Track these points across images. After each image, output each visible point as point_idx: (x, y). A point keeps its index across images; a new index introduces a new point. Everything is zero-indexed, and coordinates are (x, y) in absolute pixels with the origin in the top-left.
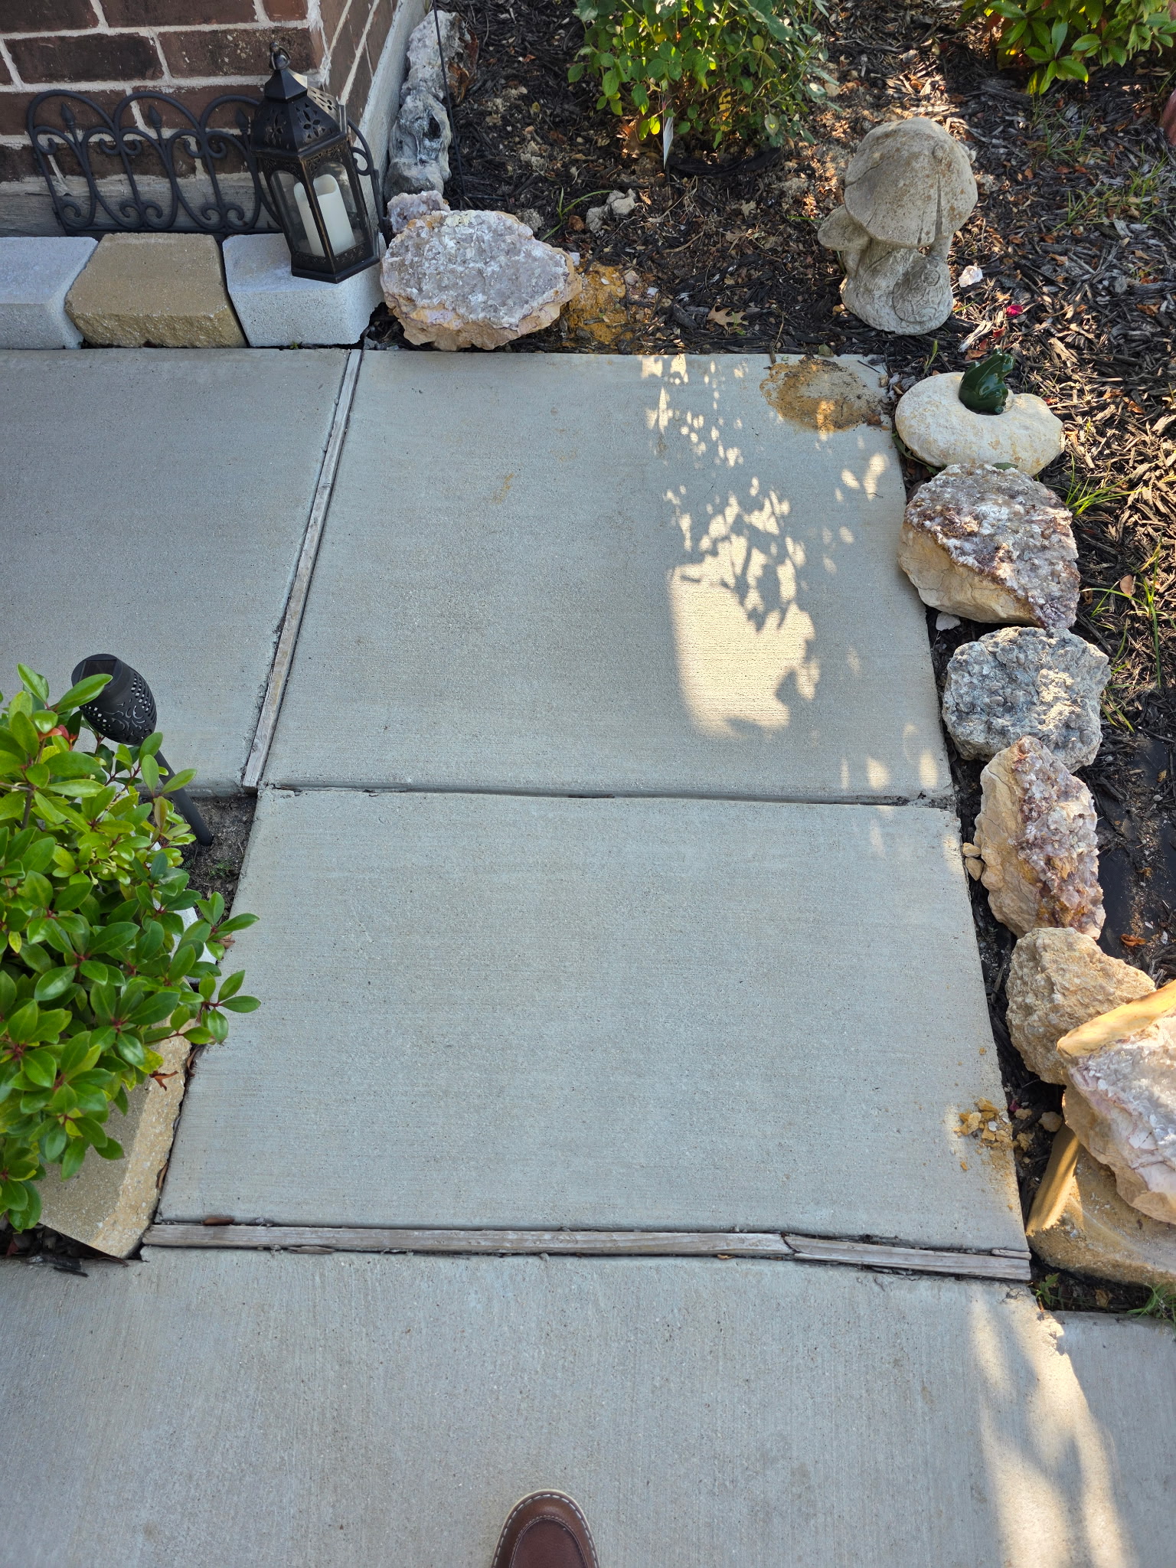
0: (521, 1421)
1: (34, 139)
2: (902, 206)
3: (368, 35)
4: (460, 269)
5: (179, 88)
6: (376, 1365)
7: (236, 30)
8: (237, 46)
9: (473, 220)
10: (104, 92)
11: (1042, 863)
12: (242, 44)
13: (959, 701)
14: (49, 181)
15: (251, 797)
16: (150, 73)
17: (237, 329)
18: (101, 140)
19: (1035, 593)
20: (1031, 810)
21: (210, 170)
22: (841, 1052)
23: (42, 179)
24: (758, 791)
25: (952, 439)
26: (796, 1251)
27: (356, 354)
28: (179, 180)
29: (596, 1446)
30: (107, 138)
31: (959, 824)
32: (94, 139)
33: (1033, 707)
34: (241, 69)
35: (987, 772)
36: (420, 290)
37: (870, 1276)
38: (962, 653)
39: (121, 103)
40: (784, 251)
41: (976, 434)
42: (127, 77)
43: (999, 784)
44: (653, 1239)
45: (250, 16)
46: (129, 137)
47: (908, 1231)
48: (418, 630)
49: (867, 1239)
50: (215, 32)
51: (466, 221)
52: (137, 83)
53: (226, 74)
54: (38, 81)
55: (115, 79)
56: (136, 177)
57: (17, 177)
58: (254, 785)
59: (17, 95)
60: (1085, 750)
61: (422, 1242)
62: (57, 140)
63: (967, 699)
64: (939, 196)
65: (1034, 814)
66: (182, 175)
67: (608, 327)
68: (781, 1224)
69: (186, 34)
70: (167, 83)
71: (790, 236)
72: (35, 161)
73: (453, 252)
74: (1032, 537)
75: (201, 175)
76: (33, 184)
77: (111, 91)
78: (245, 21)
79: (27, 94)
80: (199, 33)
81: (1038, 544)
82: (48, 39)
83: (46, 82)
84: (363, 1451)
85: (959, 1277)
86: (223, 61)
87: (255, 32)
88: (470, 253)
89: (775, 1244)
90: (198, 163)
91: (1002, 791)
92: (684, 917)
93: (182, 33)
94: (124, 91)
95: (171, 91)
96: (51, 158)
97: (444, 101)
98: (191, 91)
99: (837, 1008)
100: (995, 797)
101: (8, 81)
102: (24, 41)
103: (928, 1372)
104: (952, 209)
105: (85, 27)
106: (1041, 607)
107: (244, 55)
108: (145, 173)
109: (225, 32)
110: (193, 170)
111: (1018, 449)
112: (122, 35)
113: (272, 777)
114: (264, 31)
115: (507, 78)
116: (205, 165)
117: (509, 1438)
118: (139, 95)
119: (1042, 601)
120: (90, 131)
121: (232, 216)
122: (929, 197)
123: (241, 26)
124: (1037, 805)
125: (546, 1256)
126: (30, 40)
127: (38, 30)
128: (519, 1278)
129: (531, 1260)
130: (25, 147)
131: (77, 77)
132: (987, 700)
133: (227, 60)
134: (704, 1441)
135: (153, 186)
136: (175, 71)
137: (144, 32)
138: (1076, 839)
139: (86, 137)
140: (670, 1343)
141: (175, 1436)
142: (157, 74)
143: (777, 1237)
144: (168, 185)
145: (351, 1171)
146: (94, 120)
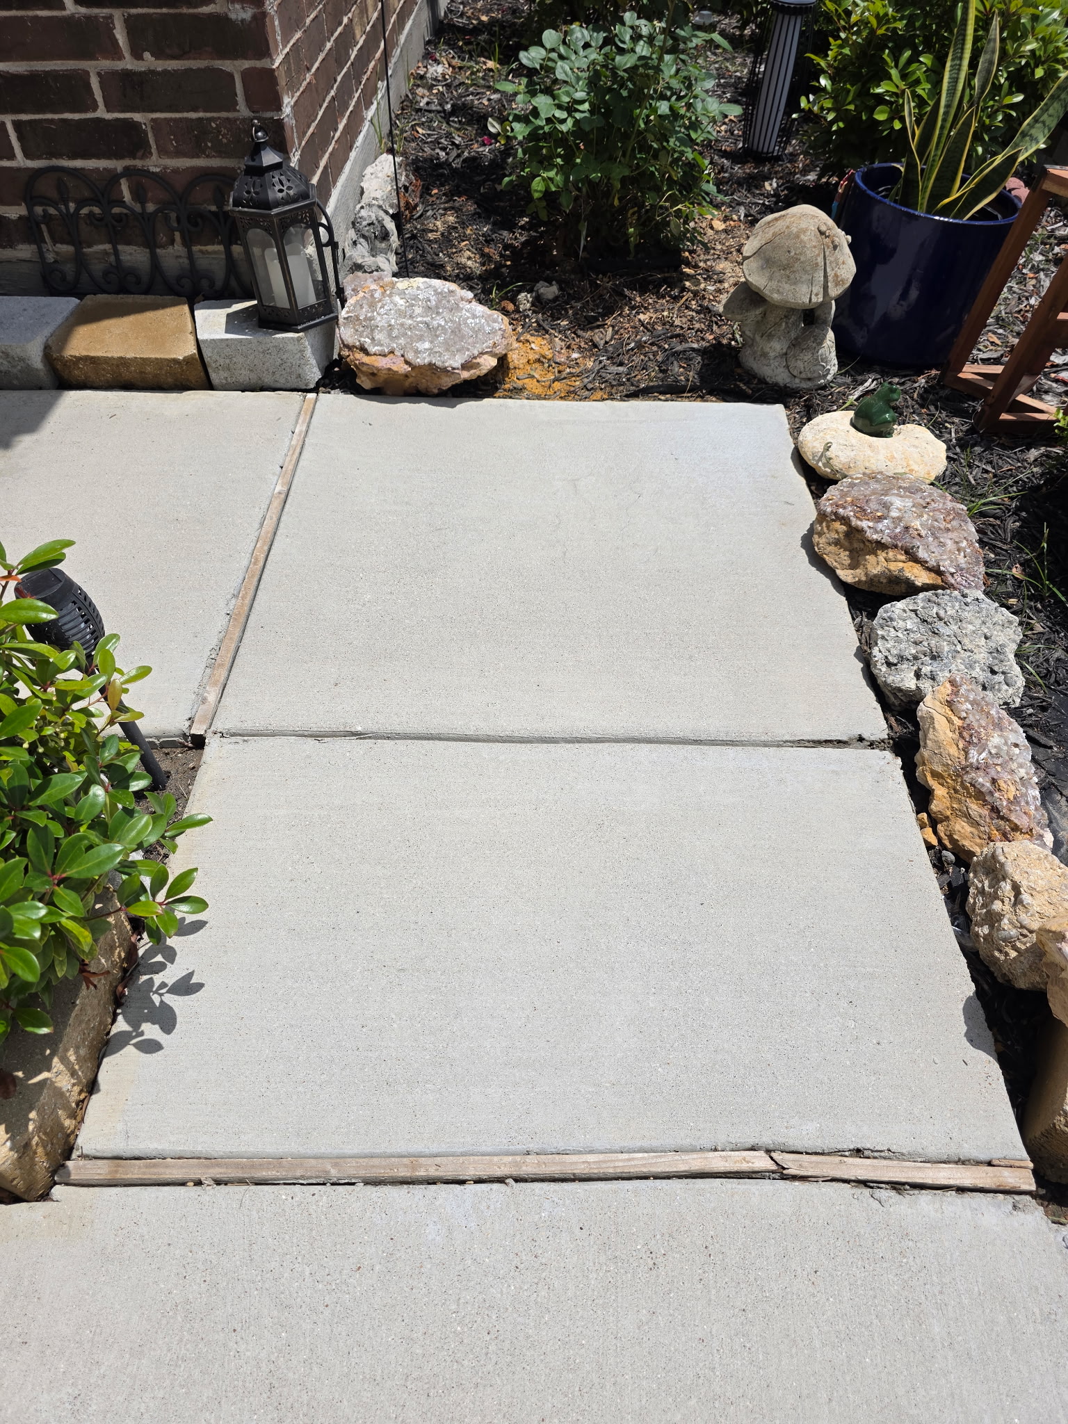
0: (490, 1367)
1: (30, 209)
2: (794, 272)
3: (331, 154)
4: (410, 322)
5: (165, 168)
6: (321, 1308)
7: (219, 118)
8: (219, 132)
9: (421, 285)
10: (97, 169)
11: (988, 785)
12: (224, 131)
13: (887, 654)
14: (40, 249)
15: (199, 742)
16: (140, 154)
17: (202, 374)
18: (91, 212)
19: (947, 563)
20: (971, 736)
21: (187, 243)
22: (810, 968)
23: (34, 247)
24: (703, 737)
25: (852, 454)
26: (784, 1168)
27: (311, 396)
28: (158, 251)
29: (577, 1393)
30: (97, 210)
31: (899, 761)
32: (85, 211)
33: (958, 655)
34: (221, 152)
35: (922, 709)
36: (373, 339)
37: (867, 1191)
38: (886, 612)
39: (113, 179)
40: (689, 329)
41: (873, 451)
42: (118, 156)
43: (936, 716)
44: (629, 1160)
45: (232, 106)
46: (116, 210)
47: (901, 1143)
48: (368, 605)
49: (858, 1152)
50: (200, 119)
51: (415, 285)
52: (128, 162)
53: (208, 156)
54: (39, 158)
55: (109, 157)
56: (120, 247)
57: (11, 245)
58: (202, 733)
59: (19, 169)
60: (1011, 691)
61: (374, 1170)
62: (52, 211)
63: (895, 652)
64: (825, 264)
65: (975, 740)
66: (163, 247)
67: (538, 381)
68: (766, 1140)
69: (175, 120)
70: (155, 163)
71: (693, 318)
72: (29, 230)
73: (403, 308)
74: (936, 521)
75: (178, 248)
76: (25, 251)
77: (104, 169)
78: (228, 111)
79: (27, 169)
80: (187, 119)
81: (942, 527)
82: (52, 121)
83: (46, 159)
84: (305, 1409)
85: (961, 1190)
86: (206, 145)
87: (236, 120)
88: (418, 310)
89: (761, 1162)
90: (177, 235)
91: (941, 723)
92: (639, 846)
93: (171, 119)
94: (116, 169)
95: (158, 170)
96: (43, 227)
97: (393, 217)
98: (176, 171)
99: (802, 927)
100: (934, 728)
101: (12, 156)
102: (30, 122)
103: (941, 1292)
104: (836, 276)
105: (86, 111)
106: (952, 574)
107: (225, 141)
108: (128, 243)
109: (210, 120)
110: (172, 242)
111: (911, 462)
112: (117, 120)
113: (219, 725)
114: (244, 120)
115: (445, 209)
116: (183, 238)
117: (477, 1385)
118: (128, 172)
119: (953, 570)
120: (81, 203)
121: (205, 283)
122: (817, 264)
123: (224, 115)
124: (976, 731)
125: (510, 1181)
126: (35, 121)
127: (44, 112)
128: (483, 1206)
129: (496, 1186)
130: (21, 218)
131: (74, 156)
132: (914, 652)
133: (209, 144)
134: (701, 1381)
135: (134, 255)
136: (163, 152)
137: (137, 117)
138: (1015, 764)
139: (78, 209)
140: (654, 1272)
141: (79, 1400)
142: (147, 154)
143: (762, 1153)
144: (148, 255)
145: (295, 1097)
146: (87, 194)
